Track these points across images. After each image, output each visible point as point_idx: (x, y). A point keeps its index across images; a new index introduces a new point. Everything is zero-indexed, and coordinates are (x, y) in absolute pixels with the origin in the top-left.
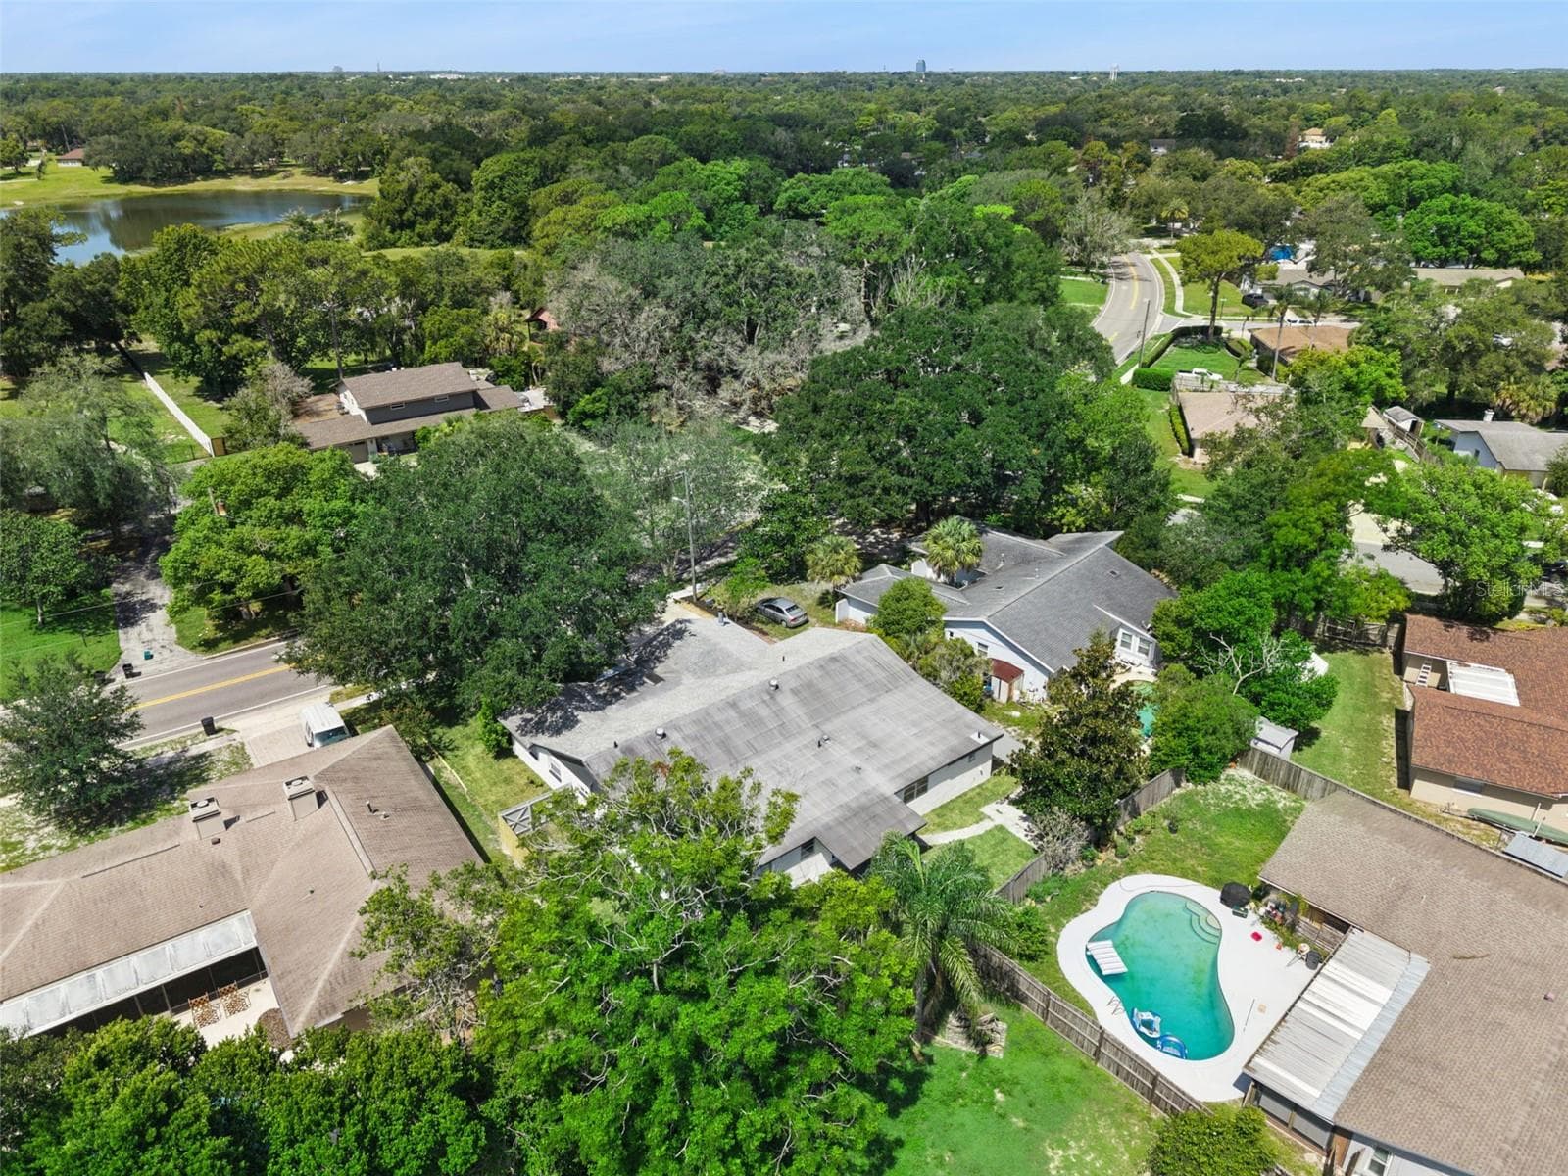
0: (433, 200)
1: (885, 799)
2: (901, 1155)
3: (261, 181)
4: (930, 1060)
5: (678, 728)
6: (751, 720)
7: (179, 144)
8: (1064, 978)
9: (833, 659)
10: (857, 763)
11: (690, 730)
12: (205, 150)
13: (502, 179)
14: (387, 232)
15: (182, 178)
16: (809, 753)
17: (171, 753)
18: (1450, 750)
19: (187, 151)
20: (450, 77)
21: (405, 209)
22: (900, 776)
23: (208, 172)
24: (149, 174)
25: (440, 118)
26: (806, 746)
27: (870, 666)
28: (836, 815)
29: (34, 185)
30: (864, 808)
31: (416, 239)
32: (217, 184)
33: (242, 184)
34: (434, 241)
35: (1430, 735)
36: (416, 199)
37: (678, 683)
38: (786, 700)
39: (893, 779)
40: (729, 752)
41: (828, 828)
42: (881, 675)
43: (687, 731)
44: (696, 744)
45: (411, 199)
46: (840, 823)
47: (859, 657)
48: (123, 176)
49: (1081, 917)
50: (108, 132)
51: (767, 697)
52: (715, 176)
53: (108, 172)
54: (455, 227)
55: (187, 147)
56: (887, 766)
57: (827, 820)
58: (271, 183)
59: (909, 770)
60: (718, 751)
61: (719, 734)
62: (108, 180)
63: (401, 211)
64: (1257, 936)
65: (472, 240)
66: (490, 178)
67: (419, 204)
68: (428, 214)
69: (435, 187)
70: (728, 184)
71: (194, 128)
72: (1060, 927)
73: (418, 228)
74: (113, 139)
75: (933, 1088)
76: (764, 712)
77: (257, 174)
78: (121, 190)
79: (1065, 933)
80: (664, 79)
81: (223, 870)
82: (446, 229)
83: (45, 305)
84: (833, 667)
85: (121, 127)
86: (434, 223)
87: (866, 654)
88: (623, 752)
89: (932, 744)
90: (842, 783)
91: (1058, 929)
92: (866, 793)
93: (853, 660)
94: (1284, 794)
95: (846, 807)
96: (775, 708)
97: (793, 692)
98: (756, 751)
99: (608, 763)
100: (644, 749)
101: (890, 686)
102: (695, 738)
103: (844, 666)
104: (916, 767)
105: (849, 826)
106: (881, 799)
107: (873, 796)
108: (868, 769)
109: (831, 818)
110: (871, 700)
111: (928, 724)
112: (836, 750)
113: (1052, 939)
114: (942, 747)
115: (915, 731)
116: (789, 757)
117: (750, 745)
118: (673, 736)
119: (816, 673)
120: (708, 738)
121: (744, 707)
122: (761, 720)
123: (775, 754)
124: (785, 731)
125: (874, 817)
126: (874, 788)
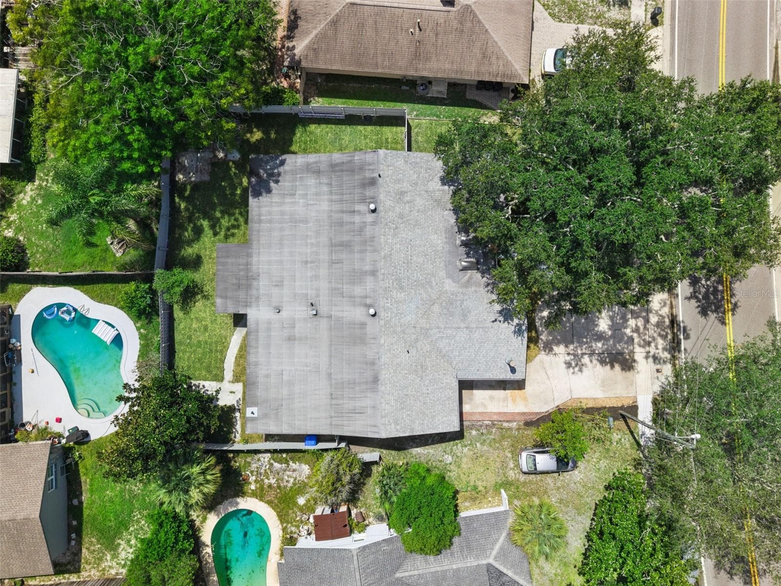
1: (247, 305)
5: (374, 223)
6: (357, 277)
8: (116, 306)
9: (376, 380)
10: (284, 314)
11: (368, 231)
16: (311, 293)
22: (257, 331)
26: (318, 296)
27: (358, 404)
28: (254, 267)
30: (249, 287)
38: (360, 314)
39: (257, 324)
40: (341, 244)
41: (249, 255)
42: (348, 405)
43: (368, 228)
44: (356, 227)
46: (248, 265)
47: (368, 402)
49: (137, 353)
51: (369, 302)
56: (269, 330)
57: (255, 259)
60: (346, 238)
61: (357, 248)
64: (59, 420)
72: (142, 337)
76: (358, 290)
79: (136, 334)
87: (369, 411)
88: (373, 178)
89: (267, 376)
90: (275, 291)
91: (140, 334)
92: (258, 298)
93: (369, 395)
94: (113, 572)
95: (257, 278)
96: (358, 300)
97: (363, 325)
98: (332, 262)
99: (370, 164)
100: (369, 193)
101: (334, 402)
102: (361, 230)
103: (366, 383)
104: (257, 347)
105: (241, 267)
106: (246, 302)
107: (253, 300)
108: (275, 317)
109: (254, 263)
110: (329, 375)
111: (285, 391)
112: (302, 312)
113: (138, 325)
114: (261, 380)
115: (285, 378)
116: (316, 277)
117: (339, 262)
118: (370, 218)
119: (370, 354)
120: (357, 238)
121: (369, 279)
122: (353, 283)
123: (323, 271)
124: (336, 292)
125: (239, 286)
126: (258, 306)
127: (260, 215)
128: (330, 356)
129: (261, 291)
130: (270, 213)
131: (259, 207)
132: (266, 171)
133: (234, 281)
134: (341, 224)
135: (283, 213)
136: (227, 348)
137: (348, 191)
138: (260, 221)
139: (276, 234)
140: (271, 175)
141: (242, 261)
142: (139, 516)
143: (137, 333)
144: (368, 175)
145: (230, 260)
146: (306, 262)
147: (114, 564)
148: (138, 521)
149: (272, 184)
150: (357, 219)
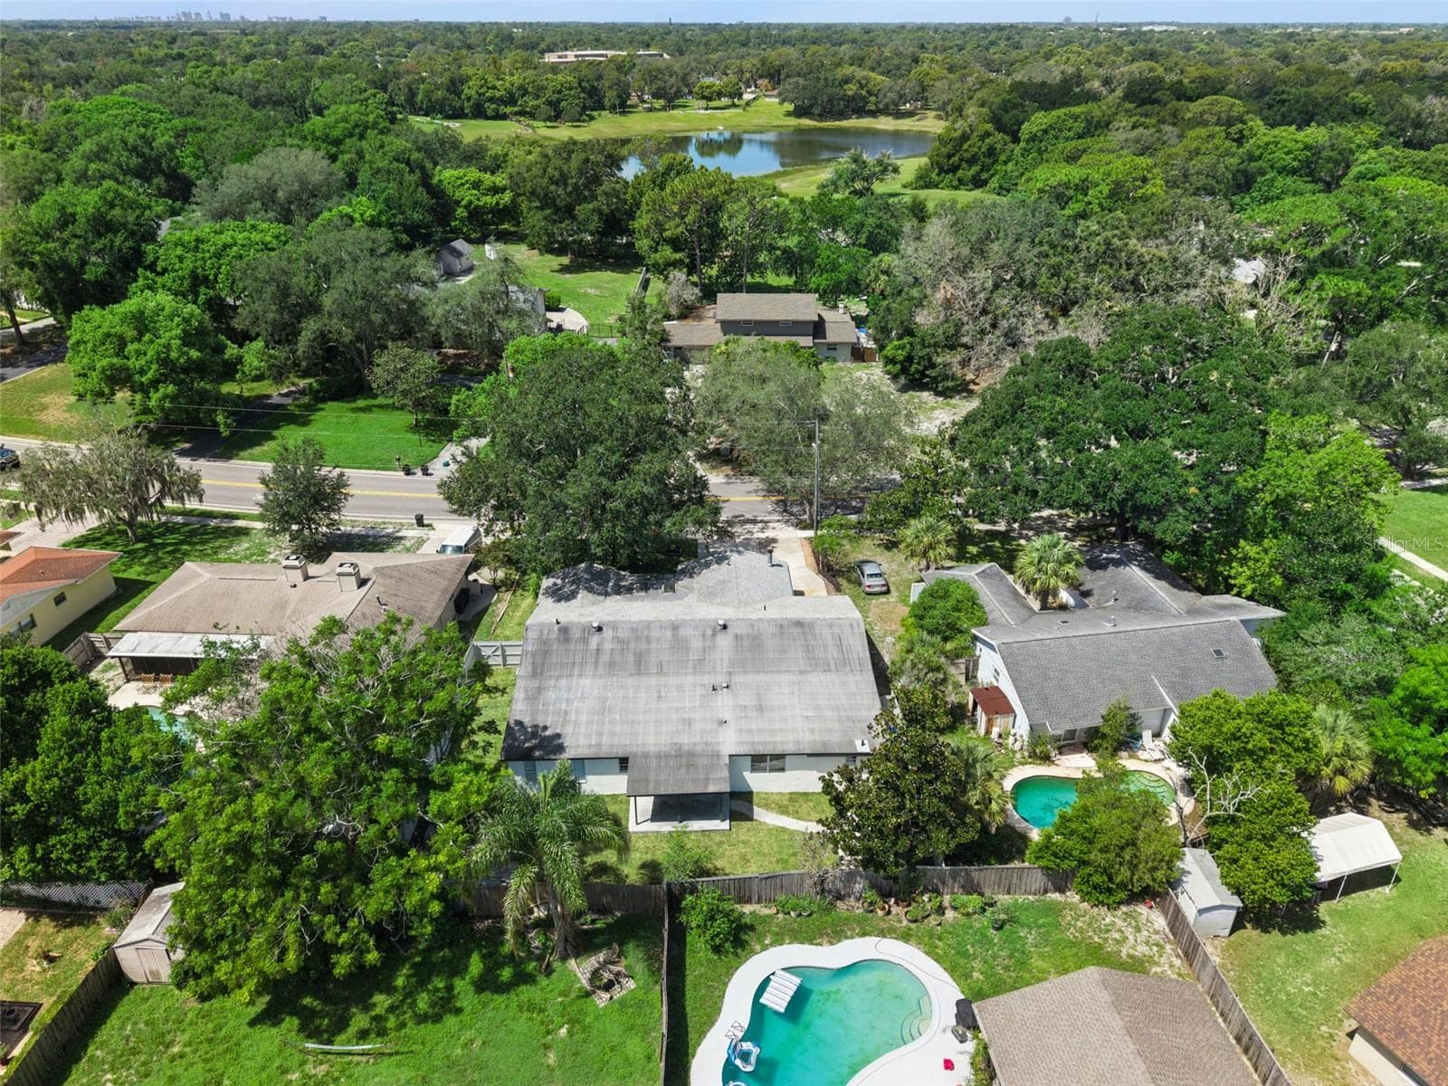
0: (980, 148)
1: (718, 755)
2: (451, 1021)
3: (900, 122)
4: (549, 971)
5: (615, 628)
6: (679, 645)
7: (846, 87)
9: (799, 624)
10: (727, 716)
11: (624, 634)
12: (864, 93)
13: (1045, 132)
14: (934, 176)
15: (842, 115)
16: (699, 691)
17: (390, 531)
18: (1414, 1021)
19: (850, 93)
20: (1157, 29)
21: (954, 155)
22: (751, 743)
23: (861, 112)
24: (816, 111)
25: (1070, 70)
26: (704, 685)
27: (830, 642)
28: (664, 749)
29: (739, 115)
30: (691, 754)
31: (955, 183)
32: (866, 122)
33: (885, 123)
34: (971, 186)
35: (1404, 991)
36: (965, 146)
37: (681, 598)
38: (724, 642)
39: (743, 745)
40: (638, 663)
41: (646, 756)
42: (833, 653)
43: (620, 634)
44: (618, 647)
45: (961, 145)
46: (659, 756)
47: (826, 632)
48: (800, 112)
50: (799, 75)
51: (709, 632)
52: (1277, 143)
53: (790, 107)
54: (993, 175)
55: (851, 89)
56: (749, 731)
57: (652, 749)
58: (905, 124)
59: (765, 743)
60: (631, 658)
61: (644, 646)
62: (789, 114)
63: (949, 156)
64: (949, 1065)
65: (1001, 187)
66: (1034, 130)
67: (967, 150)
68: (972, 161)
69: (987, 134)
70: (1287, 153)
71: (860, 73)
72: (778, 941)
73: (960, 173)
74: (801, 81)
75: (526, 993)
76: (696, 643)
77: (899, 115)
78: (793, 122)
80: (1405, 30)
81: (283, 605)
82: (984, 176)
83: (591, 206)
84: (795, 631)
85: (811, 71)
86: (975, 169)
87: (836, 630)
88: (560, 630)
89: (812, 731)
90: (697, 727)
91: (773, 944)
92: (707, 744)
93: (817, 631)
94: (1177, 962)
95: (679, 747)
96: (707, 644)
97: (737, 637)
98: (661, 672)
99: (542, 634)
100: (576, 634)
101: (833, 667)
102: (621, 641)
103: (804, 634)
104: (775, 743)
105: (663, 764)
106: (712, 756)
107: (710, 748)
108: (732, 726)
109: (657, 749)
110: (801, 672)
111: (829, 714)
112: (724, 699)
113: (758, 948)
114: (817, 738)
115: (810, 713)
116: (680, 688)
117: (660, 665)
118: (607, 633)
119: (772, 630)
120: (632, 645)
121: (683, 632)
122: (687, 649)
123: (672, 681)
124: (699, 666)
125: (690, 766)
126: (718, 743)
127: (590, 746)
128: (779, 672)
129: (698, 740)
130: (589, 735)
131: (578, 746)
132: (526, 740)
133: (683, 770)
134: (611, 664)
135: (590, 723)
136: (784, 830)
137: (571, 657)
138: (599, 745)
139: (618, 728)
140: (534, 735)
141: (654, 763)
142: (1072, 930)
143: (772, 950)
144: (554, 636)
145: (652, 778)
146: (659, 697)
147: (1162, 960)
148: (1081, 931)
149: (548, 733)
150: (607, 646)
